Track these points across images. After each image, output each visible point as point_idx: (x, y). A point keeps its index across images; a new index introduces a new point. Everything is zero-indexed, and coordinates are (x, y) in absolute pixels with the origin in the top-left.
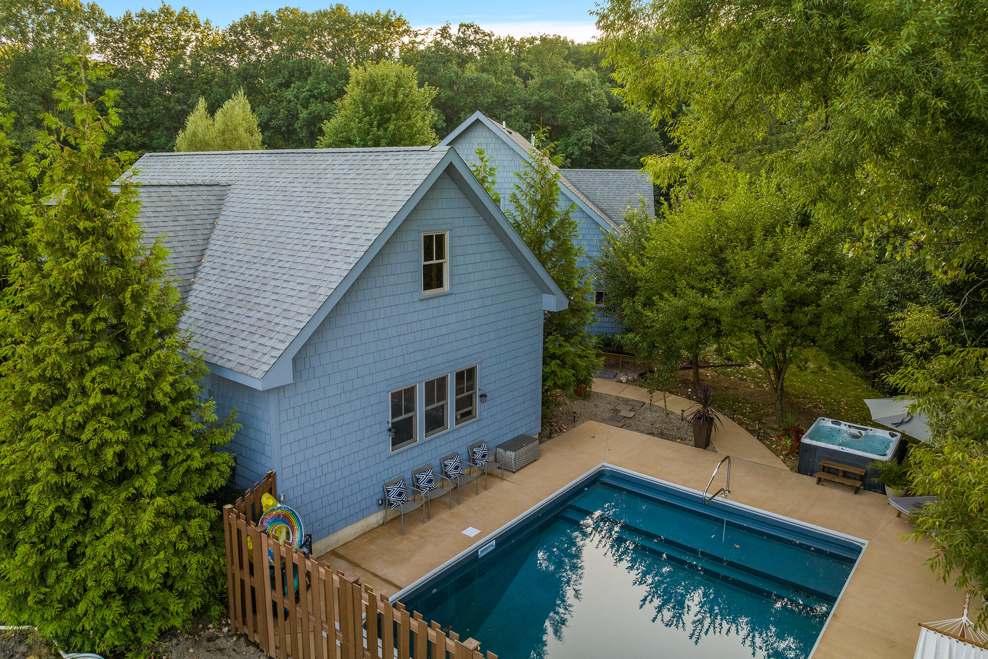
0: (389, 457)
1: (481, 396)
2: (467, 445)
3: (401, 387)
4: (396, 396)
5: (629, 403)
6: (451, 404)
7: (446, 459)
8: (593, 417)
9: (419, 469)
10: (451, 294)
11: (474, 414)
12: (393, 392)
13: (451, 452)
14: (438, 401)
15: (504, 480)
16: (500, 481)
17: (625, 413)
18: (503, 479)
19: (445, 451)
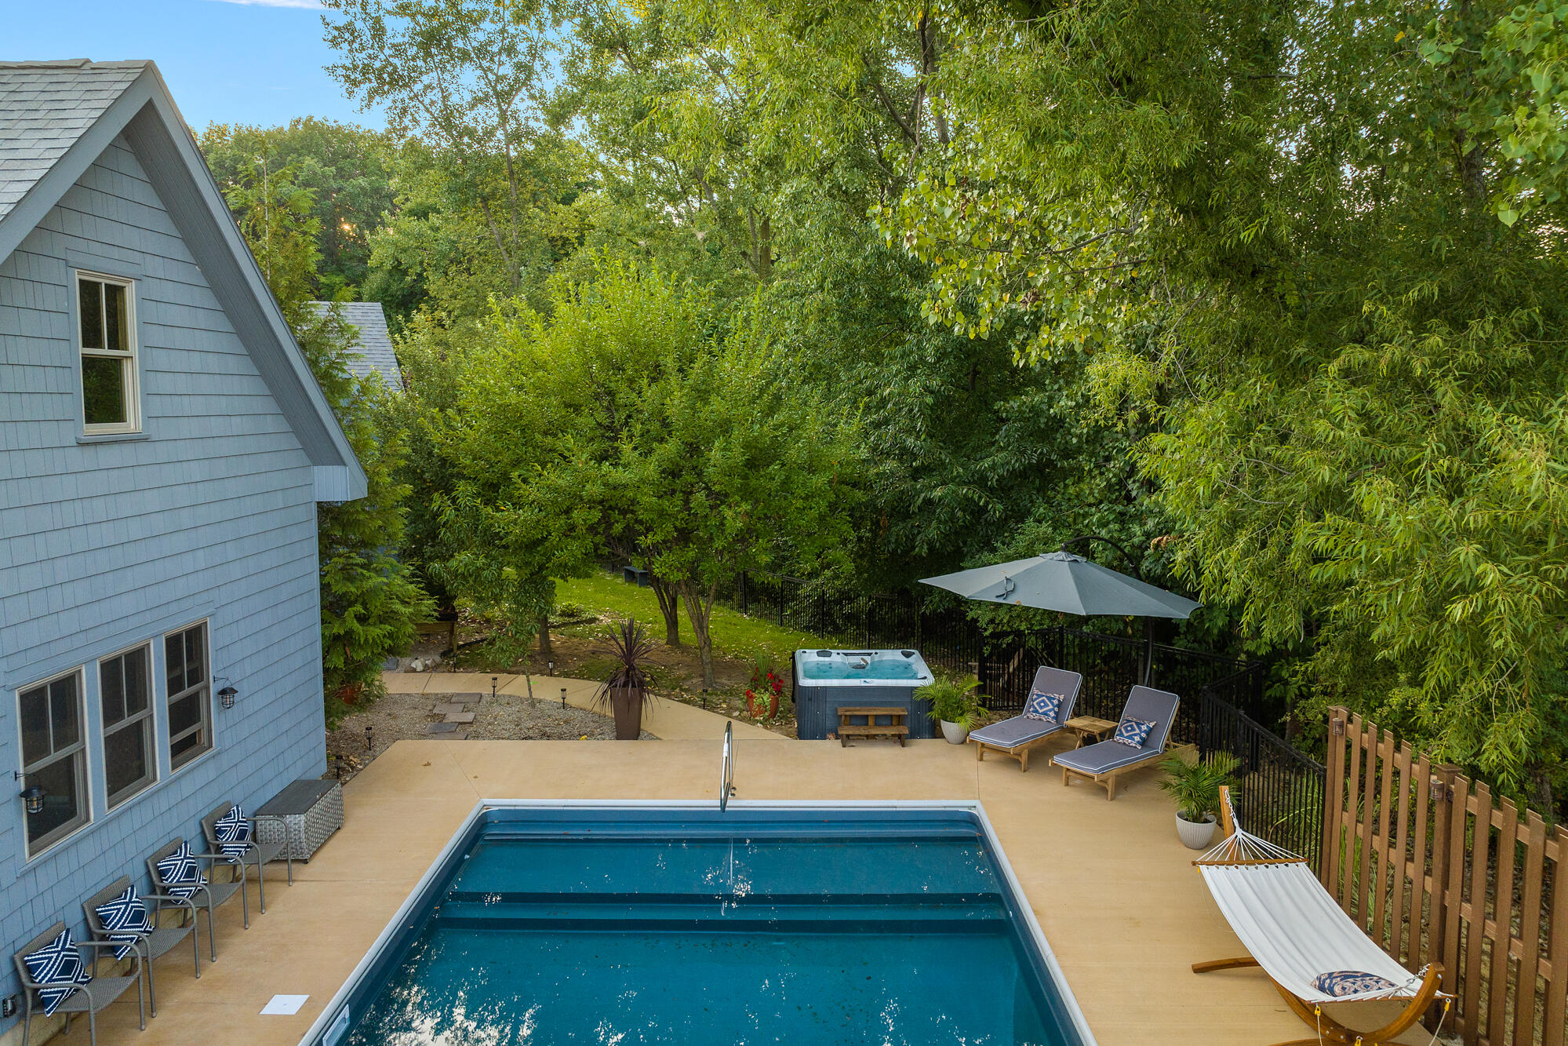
0: (23, 875)
1: (223, 692)
2: (199, 817)
3: (43, 674)
4: (32, 702)
5: (453, 700)
6: (161, 718)
7: (158, 856)
8: (398, 736)
9: (100, 894)
10: (146, 440)
11: (204, 739)
12: (24, 689)
13: (166, 840)
14: (133, 709)
15: (294, 881)
16: (285, 885)
17: (454, 716)
18: (289, 880)
19: (153, 839)
